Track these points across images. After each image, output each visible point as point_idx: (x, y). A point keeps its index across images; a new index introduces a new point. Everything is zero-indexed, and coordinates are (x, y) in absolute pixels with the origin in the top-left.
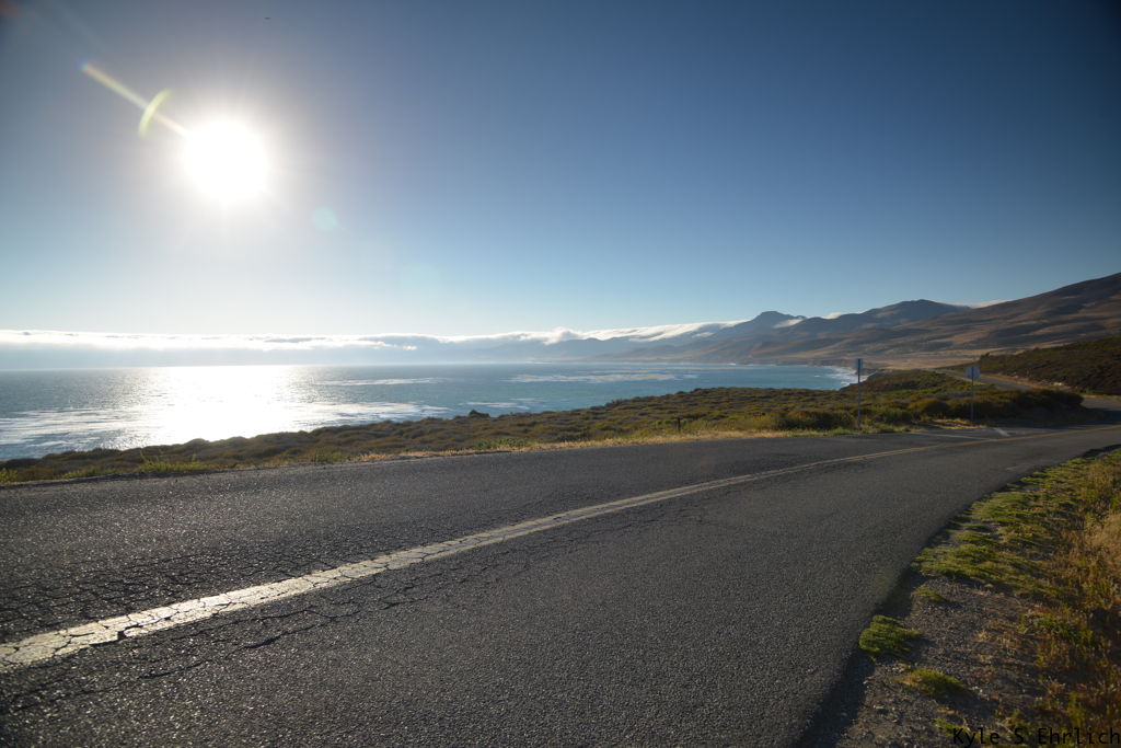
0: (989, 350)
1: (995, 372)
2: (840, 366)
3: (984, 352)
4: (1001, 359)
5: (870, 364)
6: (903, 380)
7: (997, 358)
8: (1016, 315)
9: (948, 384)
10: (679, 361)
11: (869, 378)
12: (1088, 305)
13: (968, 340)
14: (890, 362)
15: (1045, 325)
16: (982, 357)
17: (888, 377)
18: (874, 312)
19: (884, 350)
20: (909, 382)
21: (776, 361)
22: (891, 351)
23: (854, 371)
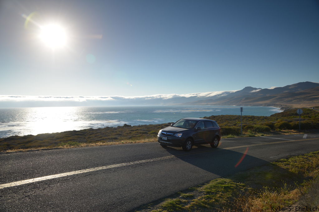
2: (275, 106)
5: (286, 106)
10: (214, 105)
11: (284, 111)
14: (294, 105)
17: (292, 110)
18: (288, 86)
19: (292, 100)
21: (250, 105)
22: (295, 101)
23: (280, 108)
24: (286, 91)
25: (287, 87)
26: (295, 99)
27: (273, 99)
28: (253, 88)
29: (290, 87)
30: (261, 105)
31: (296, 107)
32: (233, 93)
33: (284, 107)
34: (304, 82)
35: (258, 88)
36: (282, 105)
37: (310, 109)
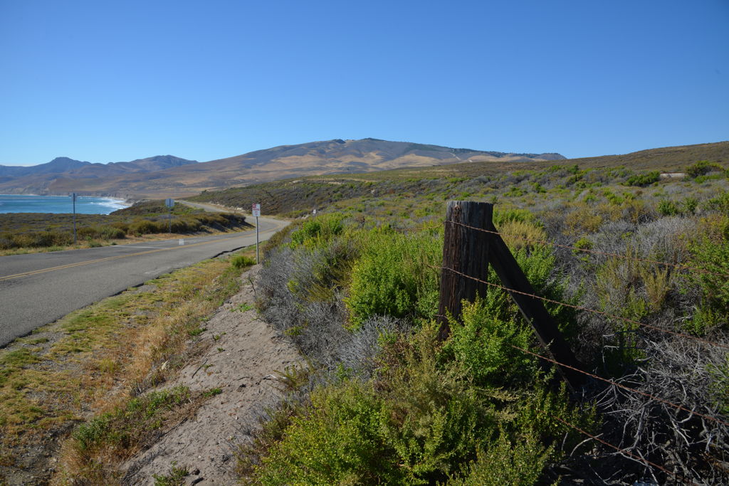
0: (207, 189)
1: (208, 201)
3: (203, 189)
4: (213, 194)
5: (135, 196)
6: (153, 207)
7: (210, 193)
8: (224, 167)
9: (180, 209)
11: (133, 206)
12: (260, 164)
13: (195, 182)
14: (149, 195)
15: (239, 175)
16: (203, 192)
17: (145, 204)
18: (137, 161)
19: (144, 187)
20: (156, 208)
22: (150, 187)
24: (135, 170)
25: (135, 164)
26: (150, 185)
28: (72, 160)
29: (141, 164)
30: (89, 194)
31: (153, 199)
33: (131, 197)
34: (165, 155)
36: (128, 195)
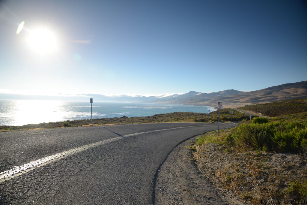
0: (249, 103)
2: (211, 106)
8: (257, 94)
10: (168, 103)
12: (274, 93)
15: (263, 97)
21: (194, 105)
22: (224, 103)
23: (214, 108)
25: (219, 93)
26: (224, 102)
27: (209, 101)
28: (195, 92)
29: (221, 93)
30: (201, 105)
31: (225, 107)
32: (181, 95)
34: (231, 89)
35: (199, 92)
36: (215, 106)
37: (234, 109)
